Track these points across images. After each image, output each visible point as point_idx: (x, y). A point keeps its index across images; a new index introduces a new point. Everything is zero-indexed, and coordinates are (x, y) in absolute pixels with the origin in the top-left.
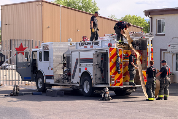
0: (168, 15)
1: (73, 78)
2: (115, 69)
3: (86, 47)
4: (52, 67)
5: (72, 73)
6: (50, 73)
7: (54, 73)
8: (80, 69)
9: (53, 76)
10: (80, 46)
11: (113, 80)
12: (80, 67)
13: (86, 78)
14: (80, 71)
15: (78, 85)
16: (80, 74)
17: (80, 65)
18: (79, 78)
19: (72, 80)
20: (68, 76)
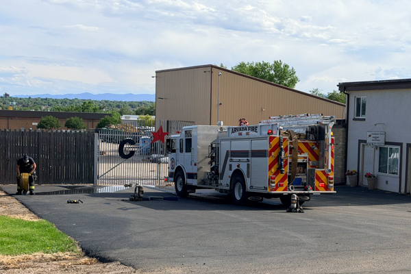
0: (371, 91)
1: (222, 179)
2: (276, 166)
3: (240, 134)
4: (195, 161)
5: (220, 171)
6: (192, 170)
7: (198, 170)
8: (231, 165)
9: (196, 174)
10: (233, 132)
11: (274, 183)
12: (231, 163)
13: (238, 178)
14: (230, 169)
15: (228, 188)
16: (230, 173)
17: (231, 160)
18: (230, 179)
19: (220, 181)
20: (215, 174)
